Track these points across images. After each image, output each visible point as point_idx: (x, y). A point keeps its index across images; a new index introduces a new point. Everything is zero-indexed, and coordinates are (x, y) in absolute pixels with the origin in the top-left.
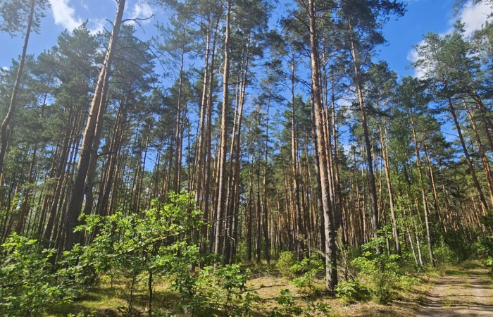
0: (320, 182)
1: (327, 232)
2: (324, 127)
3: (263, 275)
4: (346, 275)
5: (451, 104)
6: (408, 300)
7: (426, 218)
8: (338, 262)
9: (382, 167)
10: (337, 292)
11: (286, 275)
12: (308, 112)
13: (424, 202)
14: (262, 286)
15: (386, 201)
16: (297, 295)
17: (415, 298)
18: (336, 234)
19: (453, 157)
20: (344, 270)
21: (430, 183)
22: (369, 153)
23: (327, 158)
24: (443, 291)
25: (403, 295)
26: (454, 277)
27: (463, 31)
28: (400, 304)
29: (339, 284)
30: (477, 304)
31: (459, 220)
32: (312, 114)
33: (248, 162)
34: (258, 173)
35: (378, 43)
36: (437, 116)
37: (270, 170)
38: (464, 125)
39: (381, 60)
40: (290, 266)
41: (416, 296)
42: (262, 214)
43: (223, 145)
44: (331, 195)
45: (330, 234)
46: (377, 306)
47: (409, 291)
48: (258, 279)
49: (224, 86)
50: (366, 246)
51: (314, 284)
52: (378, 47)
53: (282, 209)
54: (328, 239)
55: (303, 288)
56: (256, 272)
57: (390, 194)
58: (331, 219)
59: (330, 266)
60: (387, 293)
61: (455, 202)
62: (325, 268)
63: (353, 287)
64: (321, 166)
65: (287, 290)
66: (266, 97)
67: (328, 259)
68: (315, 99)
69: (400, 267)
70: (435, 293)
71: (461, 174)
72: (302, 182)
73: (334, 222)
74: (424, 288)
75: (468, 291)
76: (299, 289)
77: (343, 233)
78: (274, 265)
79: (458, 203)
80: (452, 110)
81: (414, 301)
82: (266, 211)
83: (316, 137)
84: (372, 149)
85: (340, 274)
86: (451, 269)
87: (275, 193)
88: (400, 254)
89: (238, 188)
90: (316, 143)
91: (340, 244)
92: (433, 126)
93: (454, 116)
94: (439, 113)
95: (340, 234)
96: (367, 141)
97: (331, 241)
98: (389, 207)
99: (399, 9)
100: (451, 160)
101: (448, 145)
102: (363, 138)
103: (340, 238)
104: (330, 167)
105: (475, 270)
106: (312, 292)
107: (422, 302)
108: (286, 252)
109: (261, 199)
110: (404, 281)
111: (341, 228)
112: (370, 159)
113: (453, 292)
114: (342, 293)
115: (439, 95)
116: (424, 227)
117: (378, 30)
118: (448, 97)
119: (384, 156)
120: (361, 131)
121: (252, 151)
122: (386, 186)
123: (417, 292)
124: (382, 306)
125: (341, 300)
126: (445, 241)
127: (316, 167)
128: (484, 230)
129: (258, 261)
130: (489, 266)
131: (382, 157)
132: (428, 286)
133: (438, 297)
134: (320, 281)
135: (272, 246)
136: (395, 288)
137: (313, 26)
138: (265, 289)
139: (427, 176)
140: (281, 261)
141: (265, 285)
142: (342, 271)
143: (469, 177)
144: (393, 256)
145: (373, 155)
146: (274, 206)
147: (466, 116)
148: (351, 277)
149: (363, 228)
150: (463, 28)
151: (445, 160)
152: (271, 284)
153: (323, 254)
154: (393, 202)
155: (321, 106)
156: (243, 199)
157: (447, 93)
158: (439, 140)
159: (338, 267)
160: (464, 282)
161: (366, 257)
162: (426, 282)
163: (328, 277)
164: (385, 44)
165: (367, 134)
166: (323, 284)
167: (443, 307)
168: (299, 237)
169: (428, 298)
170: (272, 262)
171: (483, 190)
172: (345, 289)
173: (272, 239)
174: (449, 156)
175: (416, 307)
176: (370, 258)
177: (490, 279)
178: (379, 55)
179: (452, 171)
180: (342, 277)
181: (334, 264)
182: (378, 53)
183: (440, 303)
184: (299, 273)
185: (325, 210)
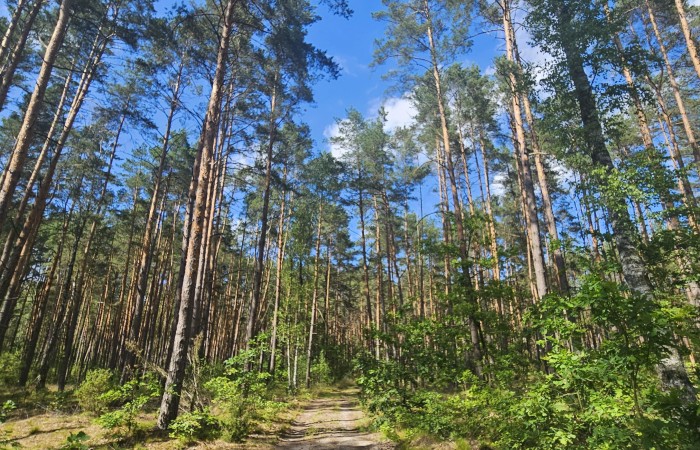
0: (184, 264)
1: (178, 339)
2: (210, 185)
3: (42, 412)
4: (193, 404)
5: (361, 198)
6: (268, 433)
7: (312, 328)
8: (184, 385)
9: (276, 256)
10: (172, 430)
11: (89, 409)
12: (191, 159)
13: (313, 308)
14: (35, 432)
15: (270, 302)
16: (102, 442)
17: (277, 429)
18: (192, 343)
19: (352, 259)
20: (191, 396)
21: (325, 287)
22: (264, 236)
23: (204, 230)
24: (311, 417)
25: (264, 426)
26: (325, 400)
27: (386, 120)
28: (257, 439)
29: (178, 418)
30: (340, 430)
31: (344, 332)
32: (196, 163)
33: (64, 211)
34: (79, 233)
35: (306, 100)
36: (345, 207)
37: (106, 234)
38: (369, 225)
39: (304, 122)
40: (100, 392)
41: (278, 427)
42: (69, 303)
43: (12, 168)
44: (198, 285)
45: (181, 342)
46: (227, 444)
47: (272, 420)
48: (28, 420)
49: (44, 66)
50: (231, 361)
51: (137, 420)
52: (303, 105)
53: (111, 298)
54: (177, 350)
55: (116, 429)
56: (30, 407)
57: (277, 293)
58: (188, 321)
59: (171, 390)
60: (244, 425)
61: (344, 312)
62: (162, 394)
63: (198, 421)
64: (192, 240)
65: (82, 435)
66: (126, 113)
67: (169, 380)
68: (206, 142)
69: (269, 389)
70: (302, 421)
71: (357, 279)
72: (157, 261)
73: (193, 325)
74: (290, 416)
75: (334, 415)
76: (107, 430)
77: (203, 342)
78: (72, 392)
79: (347, 312)
80: (361, 204)
81: (275, 433)
82: (79, 300)
83: (194, 197)
84: (268, 232)
85: (185, 403)
86: (326, 390)
87: (106, 272)
88: (273, 373)
89: (30, 251)
90: (192, 205)
91: (193, 358)
92: (341, 220)
93: (362, 212)
94: (348, 204)
95: (197, 344)
96: (264, 220)
97: (181, 354)
98: (273, 309)
99: (333, 70)
100: (350, 262)
101: (351, 245)
102: (260, 214)
103: (196, 349)
104: (205, 245)
105: (347, 391)
106: (130, 435)
107: (283, 434)
108: (101, 370)
109: (73, 278)
110: (269, 409)
111: (202, 333)
112: (262, 244)
113: (321, 417)
114: (180, 431)
115: (352, 185)
116: (308, 338)
117: (308, 84)
118: (360, 190)
119: (280, 242)
120: (258, 204)
121: (76, 193)
122: (275, 282)
123: (280, 421)
124: (232, 445)
125: (177, 441)
126: (326, 357)
127: (184, 241)
128: (365, 345)
129: (41, 386)
130: (360, 385)
131: (277, 243)
132: (296, 412)
133: (303, 425)
134: (149, 415)
135: (78, 361)
136: (255, 418)
137: (227, 39)
138: (38, 437)
139: (323, 277)
140: (86, 385)
141: (43, 428)
142: (187, 398)
143: (363, 284)
144: (262, 375)
145: (267, 240)
146: (98, 293)
147: (372, 214)
148: (199, 406)
149: (233, 336)
150: (387, 117)
151: (345, 262)
152: (55, 427)
153: (163, 373)
154: (279, 305)
155: (210, 154)
156: (36, 274)
157: (359, 184)
158: (344, 237)
159: (183, 392)
160: (334, 406)
161: (228, 376)
162: (294, 407)
163: (164, 408)
164: (312, 104)
165: (266, 210)
166: (154, 420)
167: (306, 438)
168: (131, 345)
169: (292, 428)
170: (68, 388)
171: (372, 300)
172: (186, 424)
173: (81, 348)
174: (349, 257)
175: (275, 441)
176: (233, 378)
177: (358, 400)
178: (303, 114)
179: (349, 275)
180: (185, 407)
181: (178, 388)
182: (303, 112)
183: (303, 433)
184: (115, 405)
185: (183, 305)
